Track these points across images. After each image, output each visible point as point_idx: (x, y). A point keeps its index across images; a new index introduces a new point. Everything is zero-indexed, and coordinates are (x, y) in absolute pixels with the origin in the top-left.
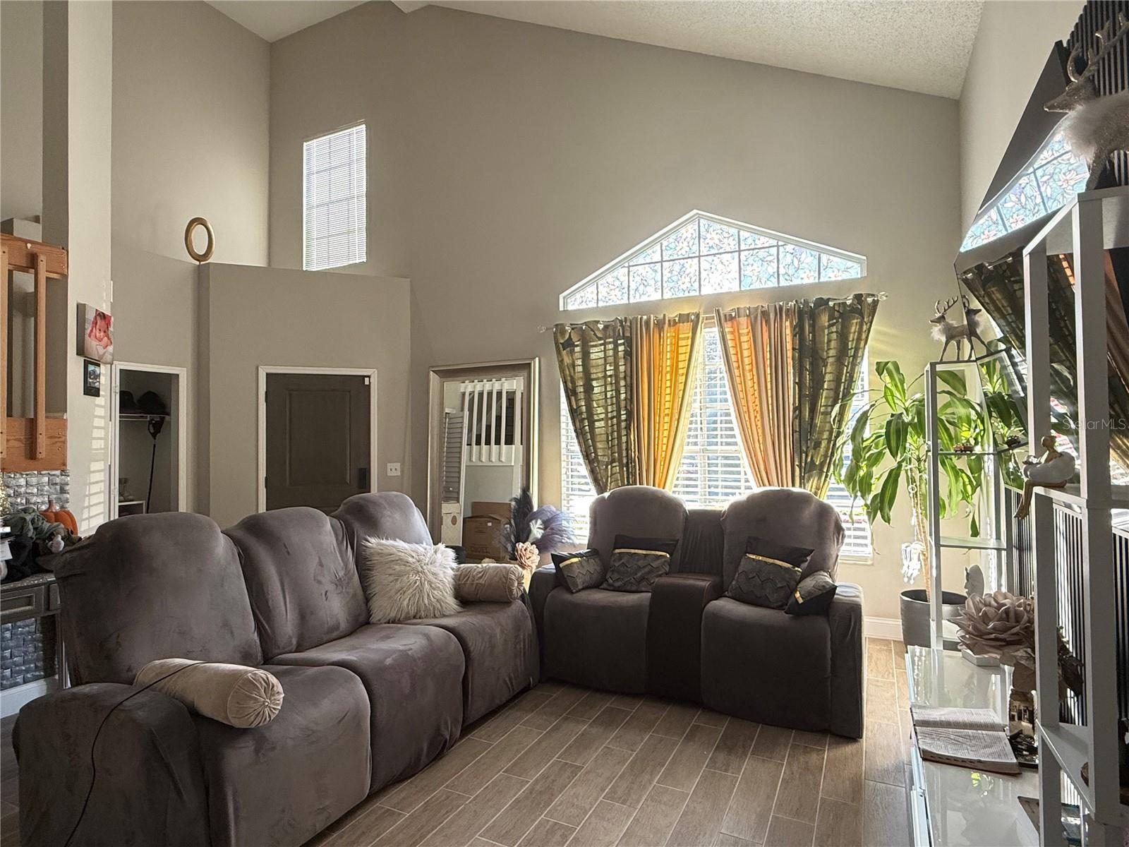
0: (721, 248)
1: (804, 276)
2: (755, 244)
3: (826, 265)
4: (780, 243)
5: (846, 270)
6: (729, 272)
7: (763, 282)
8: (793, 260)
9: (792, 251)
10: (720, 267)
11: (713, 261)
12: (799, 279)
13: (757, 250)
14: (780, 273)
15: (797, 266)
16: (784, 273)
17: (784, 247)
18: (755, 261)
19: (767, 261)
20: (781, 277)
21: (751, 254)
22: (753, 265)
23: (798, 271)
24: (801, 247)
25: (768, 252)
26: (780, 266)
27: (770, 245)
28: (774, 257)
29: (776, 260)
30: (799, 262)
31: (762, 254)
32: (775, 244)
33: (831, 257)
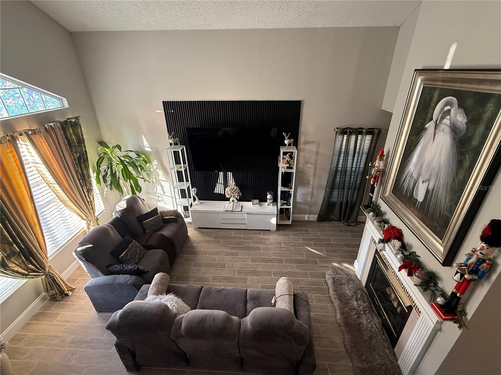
1: (38, 106)
2: (5, 86)
3: (45, 100)
4: (20, 87)
8: (29, 97)
9: (27, 92)
13: (8, 90)
14: (26, 104)
15: (33, 101)
16: (28, 104)
17: (22, 89)
18: (9, 97)
19: (16, 97)
20: (27, 106)
21: (5, 92)
22: (9, 99)
23: (34, 103)
24: (31, 90)
25: (15, 91)
26: (25, 100)
27: (14, 87)
28: (19, 95)
29: (21, 97)
30: (33, 98)
31: (11, 92)
32: (17, 87)
33: (46, 96)
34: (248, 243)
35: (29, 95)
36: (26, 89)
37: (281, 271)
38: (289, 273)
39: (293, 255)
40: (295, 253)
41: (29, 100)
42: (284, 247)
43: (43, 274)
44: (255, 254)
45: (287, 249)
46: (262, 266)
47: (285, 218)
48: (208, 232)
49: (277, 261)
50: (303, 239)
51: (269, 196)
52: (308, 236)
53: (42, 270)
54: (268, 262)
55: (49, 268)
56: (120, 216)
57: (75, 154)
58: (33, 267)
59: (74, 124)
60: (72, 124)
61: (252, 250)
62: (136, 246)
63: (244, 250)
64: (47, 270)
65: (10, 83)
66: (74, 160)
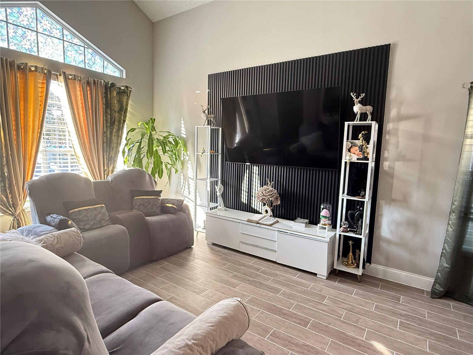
0: (52, 33)
1: (97, 68)
2: (72, 41)
3: (106, 66)
4: (86, 46)
5: (114, 72)
6: (57, 50)
7: (77, 64)
8: (92, 58)
9: (91, 53)
10: (51, 44)
11: (47, 39)
12: (95, 68)
13: (73, 45)
14: (86, 62)
15: (94, 62)
16: (88, 63)
17: (88, 49)
18: (72, 50)
19: (79, 53)
20: (86, 64)
21: (70, 45)
22: (71, 52)
23: (94, 64)
24: (96, 53)
25: (79, 48)
26: (86, 58)
27: (81, 45)
28: (83, 52)
29: (83, 54)
30: (95, 60)
31: (76, 47)
32: (83, 46)
33: (108, 64)
34: (263, 279)
35: (92, 56)
36: (92, 51)
37: (290, 337)
38: (306, 348)
39: (339, 323)
40: (344, 322)
41: (90, 59)
42: (326, 305)
43: (11, 213)
44: (263, 296)
45: (329, 309)
46: (260, 315)
47: (352, 263)
48: (220, 251)
49: (296, 318)
50: (377, 307)
51: (324, 213)
52: (393, 307)
53: (13, 208)
54: (276, 314)
55: (22, 211)
56: (112, 180)
57: (109, 116)
58: (5, 199)
59: (122, 92)
60: (121, 91)
61: (263, 289)
62: (100, 212)
63: (251, 284)
64: (18, 212)
65: (78, 41)
66: (105, 121)
